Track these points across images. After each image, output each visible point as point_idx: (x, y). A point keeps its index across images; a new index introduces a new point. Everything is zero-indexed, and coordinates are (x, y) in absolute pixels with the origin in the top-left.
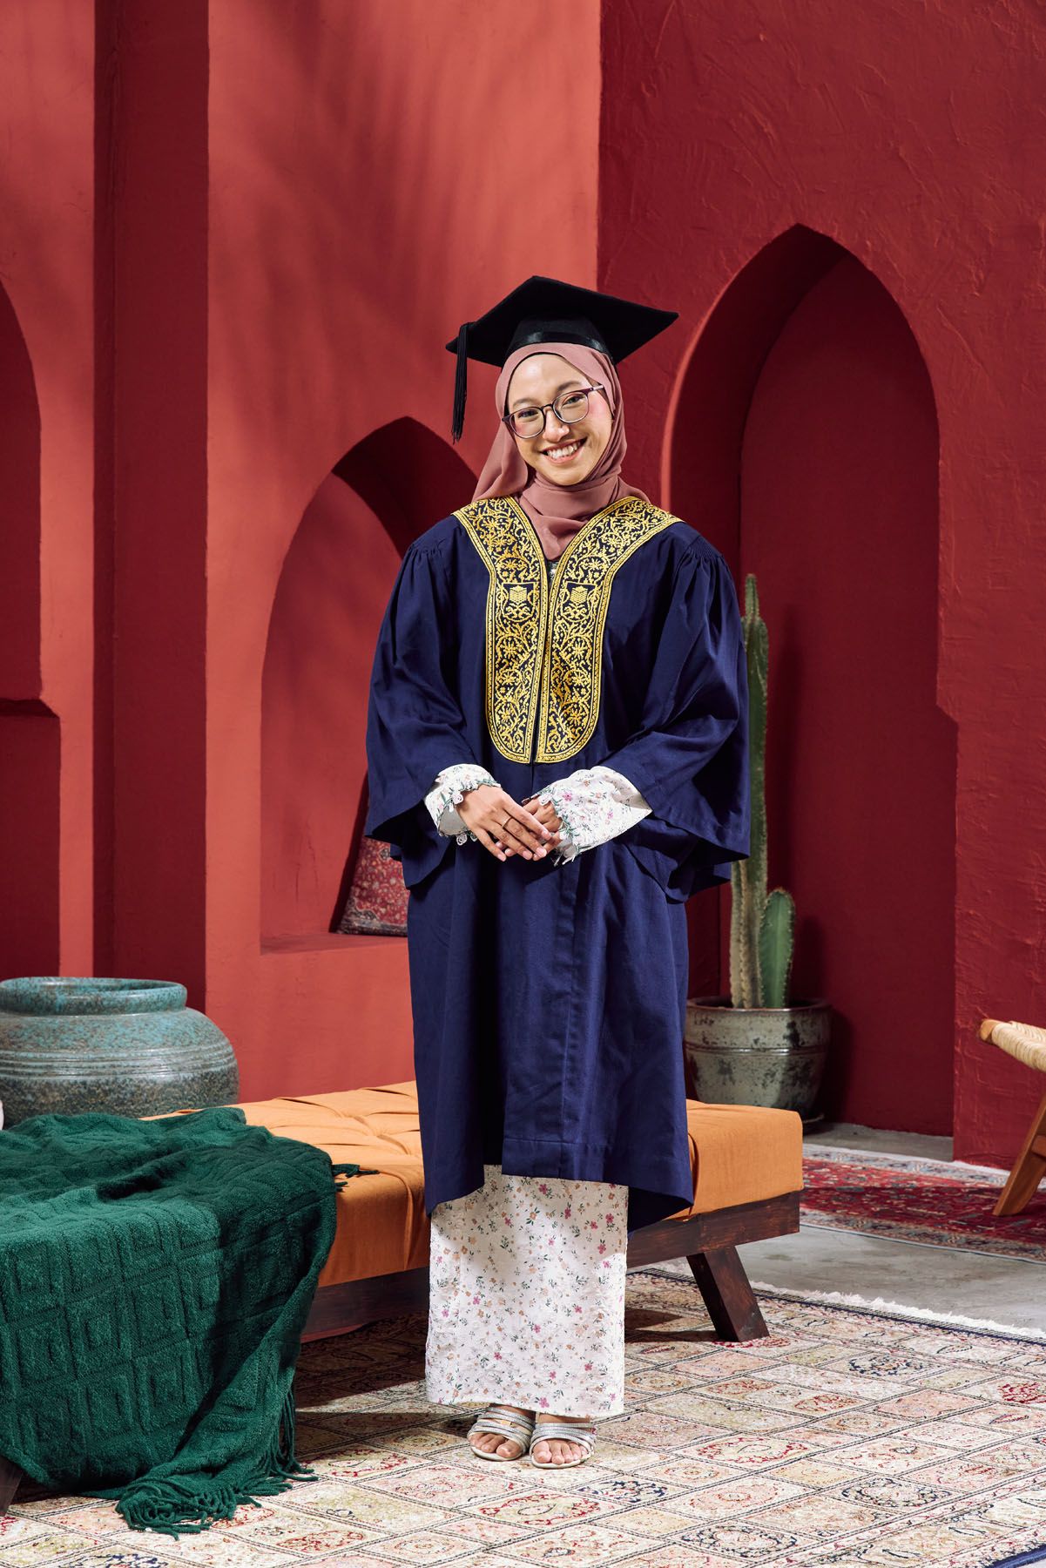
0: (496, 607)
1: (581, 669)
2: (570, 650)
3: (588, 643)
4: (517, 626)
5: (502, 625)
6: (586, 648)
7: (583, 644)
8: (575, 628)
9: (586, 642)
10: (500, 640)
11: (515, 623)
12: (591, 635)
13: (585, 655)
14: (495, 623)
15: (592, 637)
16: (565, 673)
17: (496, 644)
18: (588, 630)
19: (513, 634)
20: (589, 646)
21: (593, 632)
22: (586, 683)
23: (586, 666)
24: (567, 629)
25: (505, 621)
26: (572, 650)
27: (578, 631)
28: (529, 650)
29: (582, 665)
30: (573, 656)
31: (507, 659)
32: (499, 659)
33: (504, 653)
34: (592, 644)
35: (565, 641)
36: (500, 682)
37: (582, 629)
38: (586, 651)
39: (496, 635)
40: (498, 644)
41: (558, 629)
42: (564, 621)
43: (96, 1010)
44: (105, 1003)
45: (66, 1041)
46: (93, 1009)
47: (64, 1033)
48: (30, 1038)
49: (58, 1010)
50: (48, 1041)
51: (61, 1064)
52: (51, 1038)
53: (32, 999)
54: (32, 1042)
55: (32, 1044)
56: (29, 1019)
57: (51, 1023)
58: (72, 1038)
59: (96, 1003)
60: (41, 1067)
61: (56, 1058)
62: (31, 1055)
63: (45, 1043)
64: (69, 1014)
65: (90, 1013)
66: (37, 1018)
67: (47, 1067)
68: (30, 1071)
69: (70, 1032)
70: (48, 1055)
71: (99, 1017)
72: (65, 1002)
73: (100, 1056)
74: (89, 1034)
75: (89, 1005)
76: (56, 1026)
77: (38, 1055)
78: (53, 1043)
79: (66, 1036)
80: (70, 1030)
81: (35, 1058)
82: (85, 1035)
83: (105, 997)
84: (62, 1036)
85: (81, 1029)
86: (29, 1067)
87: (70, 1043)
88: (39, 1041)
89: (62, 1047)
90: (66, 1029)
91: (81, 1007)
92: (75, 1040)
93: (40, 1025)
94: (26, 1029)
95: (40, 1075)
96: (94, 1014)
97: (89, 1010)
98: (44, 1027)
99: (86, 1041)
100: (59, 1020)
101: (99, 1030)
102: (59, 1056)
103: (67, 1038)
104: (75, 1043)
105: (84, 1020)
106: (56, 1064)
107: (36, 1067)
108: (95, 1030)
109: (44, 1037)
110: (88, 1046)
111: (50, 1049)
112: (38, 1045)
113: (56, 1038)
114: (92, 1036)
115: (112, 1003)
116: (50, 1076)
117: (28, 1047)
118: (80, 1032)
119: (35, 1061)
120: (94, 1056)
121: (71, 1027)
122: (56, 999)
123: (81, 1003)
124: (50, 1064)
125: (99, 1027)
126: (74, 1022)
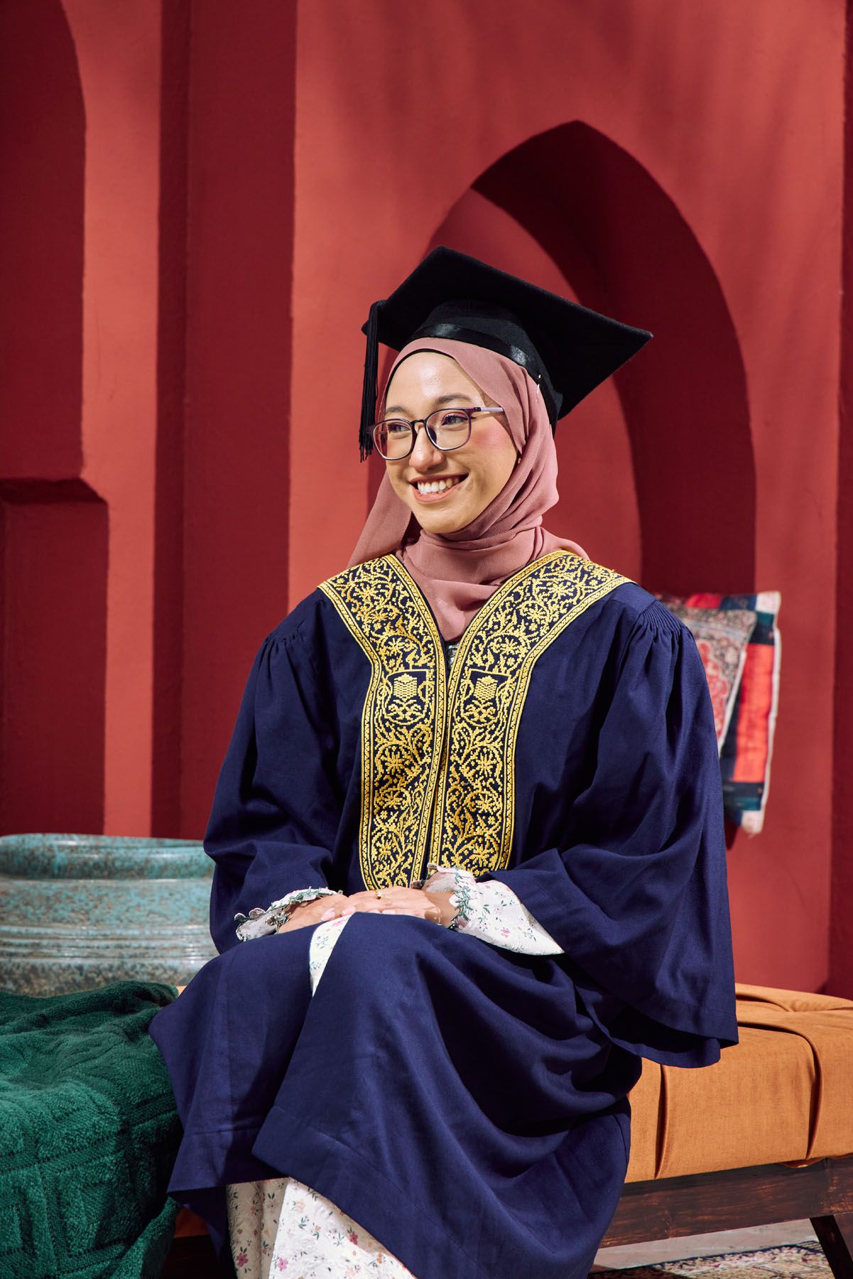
0: (376, 705)
1: (488, 789)
2: (473, 764)
3: (497, 756)
4: (404, 730)
5: (383, 729)
6: (495, 762)
7: (491, 756)
8: (480, 734)
9: (494, 754)
10: (381, 749)
11: (401, 727)
12: (501, 744)
13: (493, 770)
14: (374, 727)
15: (502, 747)
16: (466, 795)
17: (375, 756)
18: (496, 738)
19: (398, 742)
20: (499, 759)
21: (503, 740)
22: (495, 809)
23: (495, 786)
24: (468, 736)
25: (387, 724)
26: (477, 765)
27: (483, 739)
28: (420, 763)
29: (491, 784)
30: (477, 772)
31: (390, 774)
32: (379, 776)
33: (387, 767)
34: (502, 757)
35: (466, 751)
36: (381, 803)
37: (488, 736)
38: (495, 766)
39: (375, 743)
40: (378, 756)
41: (457, 736)
42: (465, 725)
43: (106, 873)
44: (118, 864)
45: (61, 912)
46: (102, 871)
47: (60, 902)
48: (17, 907)
49: (56, 871)
50: (38, 912)
51: (52, 942)
52: (43, 908)
53: (25, 858)
54: (18, 912)
55: (18, 916)
56: (21, 884)
57: (46, 888)
58: (70, 909)
59: (106, 864)
60: (26, 946)
61: (46, 934)
62: (15, 930)
63: (34, 914)
64: (71, 877)
65: (97, 878)
66: (31, 883)
67: (33, 945)
68: (12, 950)
69: (68, 901)
70: (36, 930)
71: (109, 883)
72: (66, 862)
73: (103, 932)
74: (91, 904)
75: (97, 866)
76: (51, 893)
77: (23, 930)
78: (44, 914)
79: (62, 905)
80: (68, 897)
81: (20, 933)
82: (87, 904)
83: (117, 855)
84: (58, 906)
85: (83, 897)
86: (10, 945)
87: (66, 914)
88: (27, 911)
89: (54, 920)
90: (64, 897)
91: (86, 869)
92: (73, 911)
93: (32, 891)
94: (13, 896)
95: (24, 956)
96: (103, 878)
97: (96, 873)
98: (36, 893)
99: (87, 912)
100: (57, 885)
101: (105, 899)
102: (50, 931)
103: (63, 909)
104: (73, 915)
105: (89, 886)
106: (45, 942)
107: (20, 946)
108: (100, 899)
109: (33, 907)
110: (89, 919)
111: (39, 923)
112: (25, 917)
113: (49, 908)
114: (96, 907)
115: (127, 864)
116: (36, 957)
117: (12, 919)
118: (80, 901)
119: (18, 938)
120: (95, 933)
121: (70, 894)
122: (54, 857)
123: (86, 863)
124: (37, 941)
125: (107, 895)
126: (75, 889)
